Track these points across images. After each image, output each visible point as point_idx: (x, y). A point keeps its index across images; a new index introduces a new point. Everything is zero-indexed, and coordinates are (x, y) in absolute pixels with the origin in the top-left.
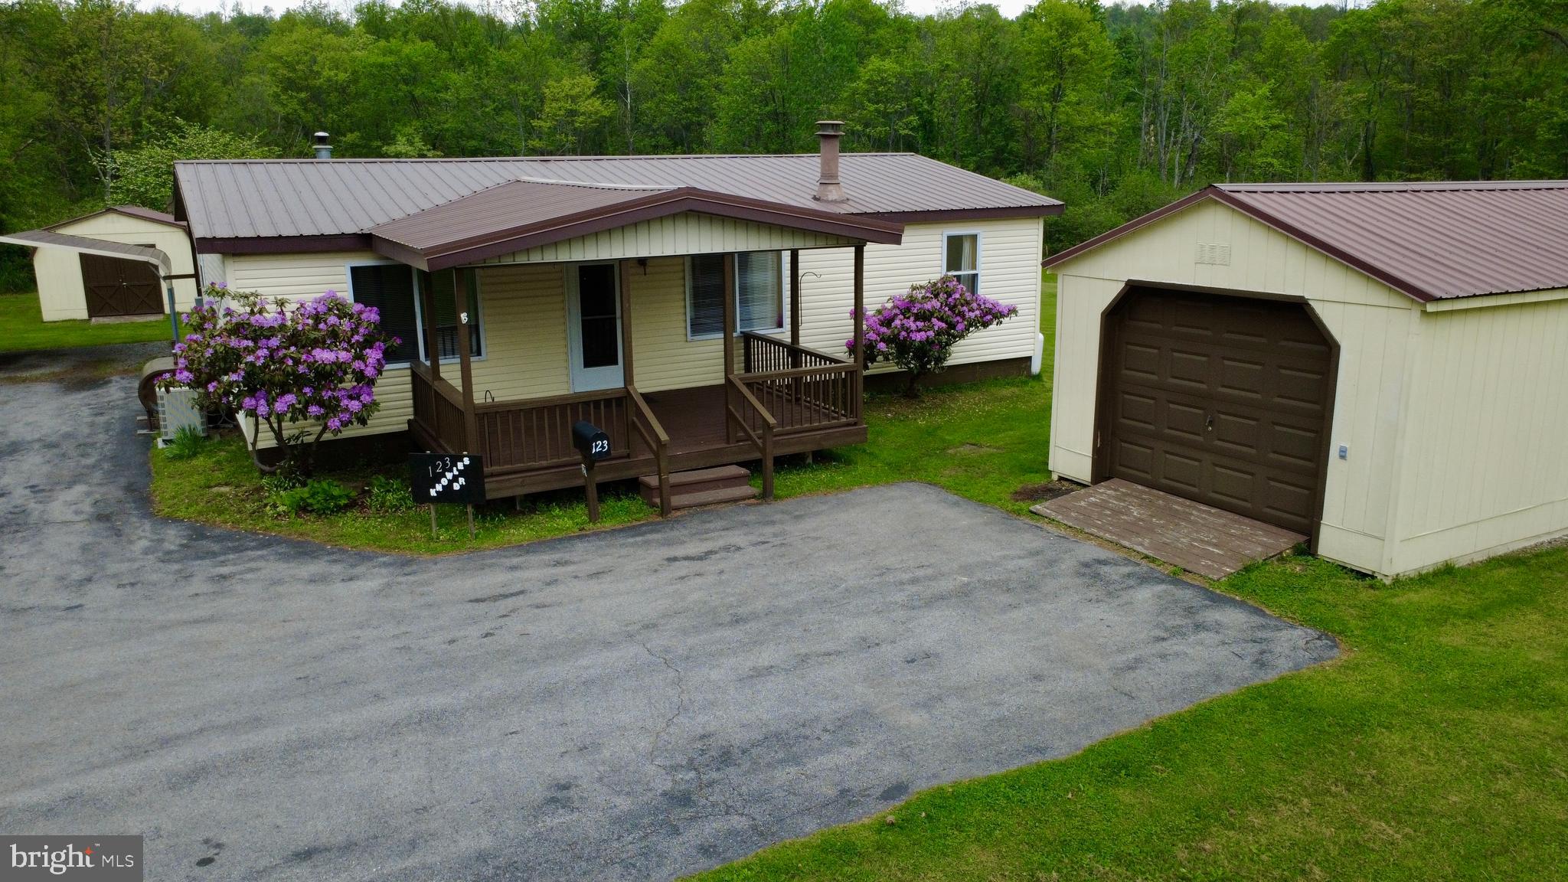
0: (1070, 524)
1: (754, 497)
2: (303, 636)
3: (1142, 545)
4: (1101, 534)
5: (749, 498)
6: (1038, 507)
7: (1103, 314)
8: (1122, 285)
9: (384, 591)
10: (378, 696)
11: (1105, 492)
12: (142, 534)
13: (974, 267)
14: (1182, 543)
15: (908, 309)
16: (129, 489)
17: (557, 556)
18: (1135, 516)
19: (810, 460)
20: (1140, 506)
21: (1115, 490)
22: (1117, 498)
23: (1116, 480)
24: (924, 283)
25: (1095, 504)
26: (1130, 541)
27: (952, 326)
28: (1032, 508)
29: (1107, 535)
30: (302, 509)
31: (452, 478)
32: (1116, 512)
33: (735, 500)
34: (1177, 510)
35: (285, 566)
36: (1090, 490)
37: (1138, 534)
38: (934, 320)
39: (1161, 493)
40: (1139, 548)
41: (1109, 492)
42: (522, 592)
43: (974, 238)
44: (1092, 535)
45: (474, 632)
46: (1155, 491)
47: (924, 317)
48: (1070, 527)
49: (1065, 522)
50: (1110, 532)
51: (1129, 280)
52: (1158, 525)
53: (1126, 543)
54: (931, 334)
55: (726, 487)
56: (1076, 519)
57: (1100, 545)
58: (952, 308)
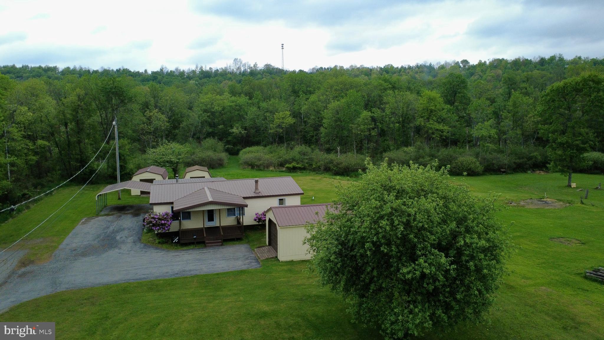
1: (220, 245)
2: (153, 258)
9: (163, 254)
10: (156, 264)
12: (139, 245)
16: (139, 238)
28: (255, 249)
30: (159, 243)
31: (176, 240)
32: (263, 251)
45: (170, 259)
52: (265, 253)
55: (217, 243)
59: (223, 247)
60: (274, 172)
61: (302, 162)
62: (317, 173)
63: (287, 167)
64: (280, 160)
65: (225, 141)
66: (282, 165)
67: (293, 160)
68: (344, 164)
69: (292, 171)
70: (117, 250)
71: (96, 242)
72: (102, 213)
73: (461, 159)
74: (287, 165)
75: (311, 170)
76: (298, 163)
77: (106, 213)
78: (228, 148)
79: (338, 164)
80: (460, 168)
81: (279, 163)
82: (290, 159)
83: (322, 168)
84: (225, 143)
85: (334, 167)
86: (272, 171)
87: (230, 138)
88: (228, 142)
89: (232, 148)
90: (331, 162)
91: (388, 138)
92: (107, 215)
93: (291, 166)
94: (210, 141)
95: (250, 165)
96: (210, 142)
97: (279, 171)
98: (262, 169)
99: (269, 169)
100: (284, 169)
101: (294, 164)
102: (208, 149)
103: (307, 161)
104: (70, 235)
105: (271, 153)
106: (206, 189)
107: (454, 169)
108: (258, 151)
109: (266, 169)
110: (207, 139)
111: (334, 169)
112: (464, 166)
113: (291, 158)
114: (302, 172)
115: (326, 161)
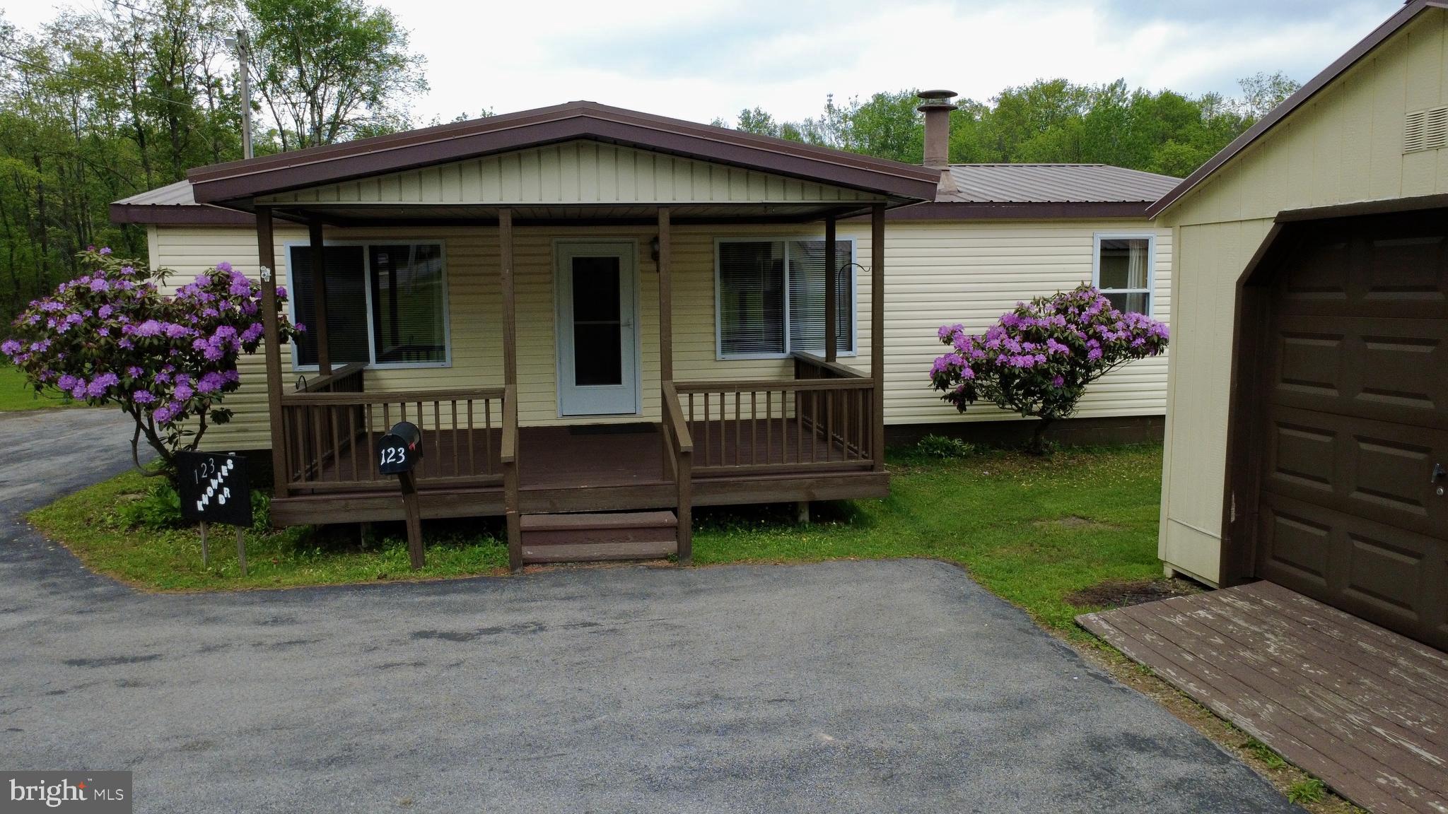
0: (1132, 655)
1: (666, 557)
3: (1254, 715)
4: (1181, 682)
5: (660, 559)
6: (1092, 616)
7: (1238, 283)
8: (1270, 225)
11: (1235, 600)
13: (1145, 286)
14: (1349, 724)
15: (1015, 327)
17: (273, 610)
18: (1266, 655)
19: (805, 516)
20: (1289, 634)
21: (1253, 602)
22: (1249, 617)
23: (1264, 584)
24: (1049, 295)
25: (1202, 623)
26: (1233, 702)
27: (1080, 352)
28: (1078, 618)
29: (1192, 687)
31: (217, 487)
32: (1234, 642)
33: (637, 560)
34: (1364, 651)
36: (1206, 597)
37: (1255, 691)
38: (1051, 342)
39: (1344, 615)
40: (1245, 723)
41: (1239, 604)
43: (1144, 245)
44: (1162, 680)
46: (1332, 611)
47: (1037, 337)
48: (1131, 660)
49: (1126, 650)
50: (1201, 681)
51: (1281, 214)
52: (1309, 678)
53: (1222, 707)
54: (1041, 358)
55: (637, 539)
56: (1150, 647)
57: (1169, 706)
58: (1085, 328)
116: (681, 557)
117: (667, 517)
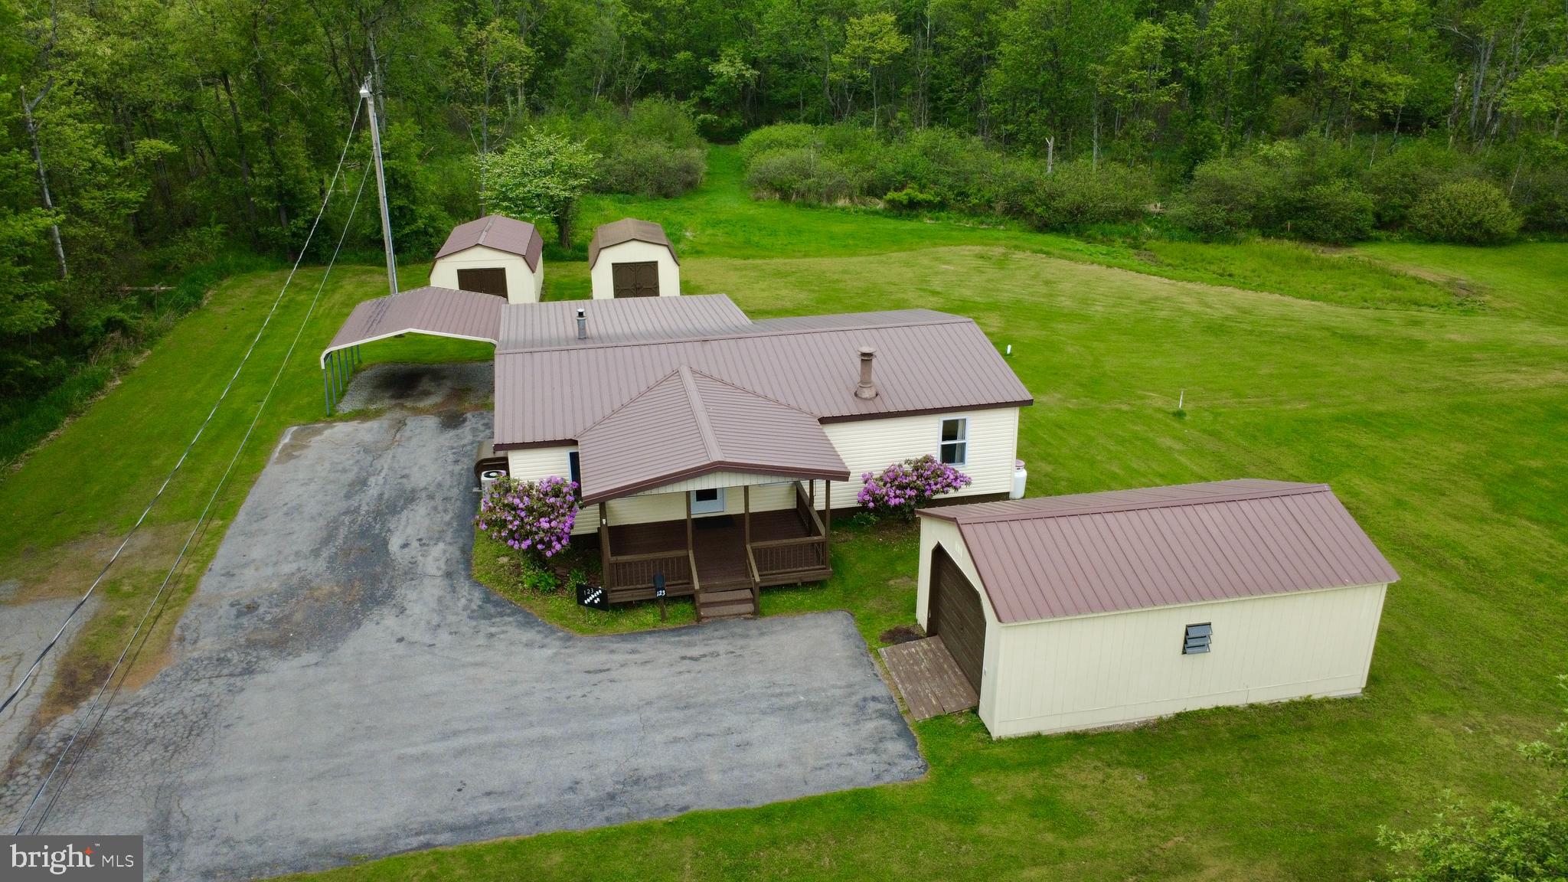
0: (887, 666)
1: (750, 613)
2: (514, 683)
4: (895, 677)
5: (747, 614)
6: (883, 649)
9: (551, 660)
10: (531, 725)
11: (923, 645)
12: (464, 592)
13: (963, 438)
14: (925, 693)
15: (894, 480)
18: (920, 668)
20: (930, 660)
21: (929, 645)
22: (924, 652)
23: (936, 637)
25: (910, 654)
28: (880, 649)
31: (594, 597)
32: (915, 663)
33: (740, 615)
34: (943, 668)
35: (518, 631)
36: (918, 643)
37: (910, 682)
38: (908, 490)
39: (948, 653)
41: (925, 646)
42: (608, 670)
43: (964, 420)
44: (891, 677)
45: (579, 693)
46: (946, 651)
47: (903, 486)
48: (886, 668)
49: (886, 664)
52: (925, 677)
53: (900, 686)
55: (739, 604)
56: (893, 663)
57: (889, 685)
58: (926, 479)
59: (760, 622)
60: (848, 213)
61: (935, 183)
62: (982, 223)
63: (891, 202)
64: (868, 175)
65: (696, 100)
66: (873, 190)
67: (909, 176)
68: (1069, 196)
69: (904, 212)
70: (390, 621)
71: (321, 564)
72: (346, 406)
73: (1451, 188)
74: (891, 195)
75: (961, 211)
76: (922, 188)
77: (359, 406)
78: (703, 121)
79: (1051, 197)
80: (1443, 217)
81: (865, 186)
82: (898, 173)
83: (999, 207)
84: (694, 106)
85: (1037, 206)
86: (843, 209)
87: (709, 92)
88: (705, 104)
89: (716, 121)
90: (1028, 188)
91: (1209, 110)
92: (362, 415)
93: (902, 196)
94: (656, 108)
95: (776, 190)
96: (652, 109)
97: (866, 212)
98: (815, 202)
99: (835, 204)
100: (880, 205)
101: (911, 192)
102: (650, 133)
103: (950, 181)
104: (241, 516)
105: (840, 148)
106: (685, 372)
107: (1425, 223)
108: (795, 144)
109: (824, 204)
110: (647, 101)
111: (1038, 210)
112: (1460, 213)
113: (900, 167)
114: (937, 219)
115: (1012, 184)
116: (757, 613)
117: (747, 594)
